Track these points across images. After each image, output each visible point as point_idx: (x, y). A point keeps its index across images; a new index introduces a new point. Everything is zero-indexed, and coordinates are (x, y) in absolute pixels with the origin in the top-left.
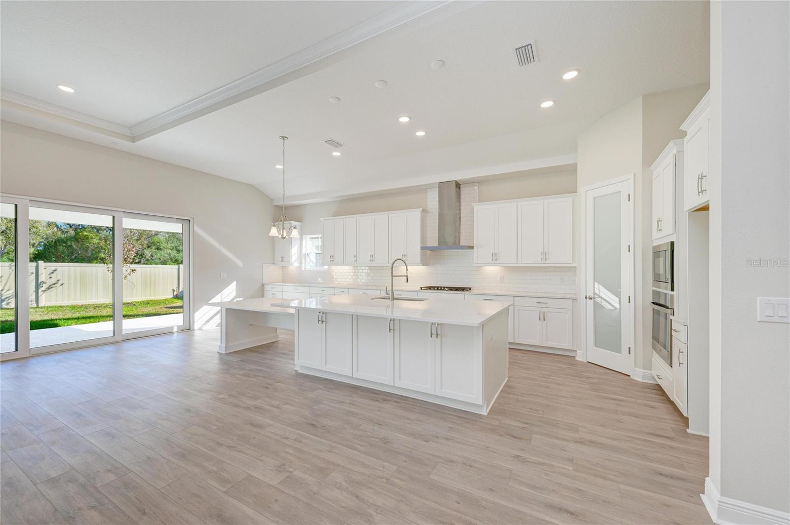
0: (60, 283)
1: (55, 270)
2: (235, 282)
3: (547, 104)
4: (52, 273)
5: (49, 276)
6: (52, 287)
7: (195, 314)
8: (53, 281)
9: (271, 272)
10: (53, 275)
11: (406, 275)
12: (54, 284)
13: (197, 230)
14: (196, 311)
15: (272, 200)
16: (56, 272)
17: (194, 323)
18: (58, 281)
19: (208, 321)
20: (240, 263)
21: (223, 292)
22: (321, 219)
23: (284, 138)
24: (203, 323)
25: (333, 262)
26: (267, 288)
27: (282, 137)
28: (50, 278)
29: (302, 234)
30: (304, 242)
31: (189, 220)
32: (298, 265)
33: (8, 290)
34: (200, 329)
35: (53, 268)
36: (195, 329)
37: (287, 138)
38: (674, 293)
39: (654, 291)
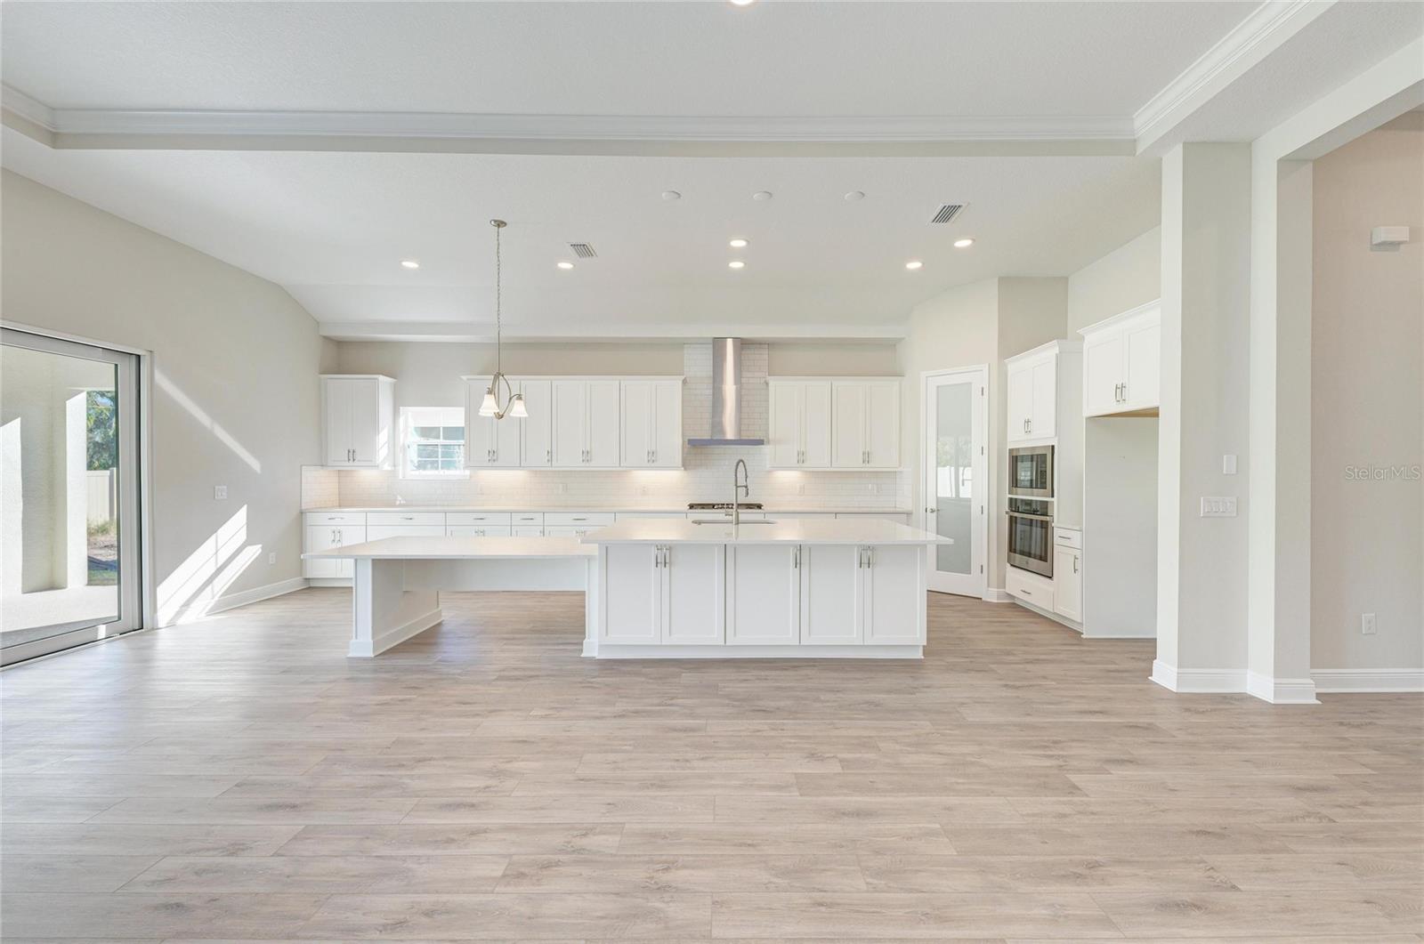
2: (244, 508)
3: (914, 265)
7: (158, 589)
9: (316, 484)
11: (745, 484)
13: (161, 380)
14: (161, 583)
15: (318, 323)
17: (154, 609)
19: (187, 604)
20: (255, 465)
21: (219, 532)
22: (464, 378)
23: (500, 224)
24: (177, 609)
25: (496, 464)
26: (311, 519)
27: (495, 221)
29: (398, 402)
30: (401, 420)
31: (139, 357)
32: (389, 468)
34: (171, 625)
36: (160, 626)
37: (505, 224)
38: (1055, 499)
39: (1011, 499)
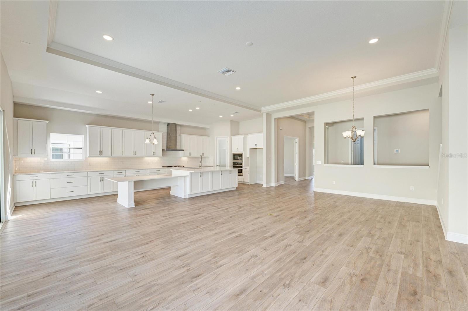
2: (10, 173)
20: (10, 155)
23: (153, 95)
25: (102, 155)
29: (49, 131)
30: (51, 138)
36: (8, 220)
38: (243, 162)
39: (233, 163)
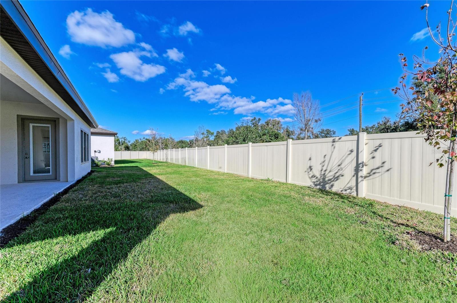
0: (386, 166)
1: (380, 146)
4: (376, 150)
5: (371, 156)
6: (374, 173)
8: (377, 163)
10: (377, 154)
12: (378, 168)
16: (380, 148)
18: (383, 163)
28: (373, 158)
33: (330, 172)
35: (377, 143)
